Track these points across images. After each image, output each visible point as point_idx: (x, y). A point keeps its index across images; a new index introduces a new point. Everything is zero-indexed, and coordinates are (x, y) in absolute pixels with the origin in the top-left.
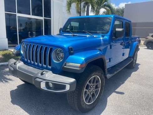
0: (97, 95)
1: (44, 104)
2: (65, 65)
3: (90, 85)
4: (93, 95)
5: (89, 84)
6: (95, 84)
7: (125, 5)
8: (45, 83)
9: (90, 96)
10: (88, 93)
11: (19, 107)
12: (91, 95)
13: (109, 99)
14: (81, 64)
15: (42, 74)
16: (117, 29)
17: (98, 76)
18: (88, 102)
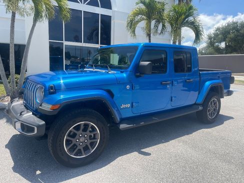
0: (93, 148)
3: (77, 133)
5: (75, 131)
6: (88, 133)
8: (20, 124)
9: (80, 147)
10: (74, 142)
14: (53, 105)
17: (92, 124)
18: (75, 155)
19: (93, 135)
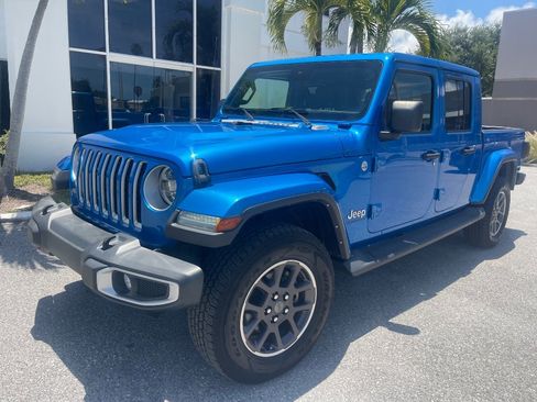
0: (300, 328)
1: (128, 346)
2: (175, 221)
3: (270, 291)
4: (285, 328)
5: (264, 287)
6: (292, 290)
7: (505, 14)
8: (110, 275)
9: (273, 329)
10: (261, 316)
11: (50, 349)
12: (277, 326)
13: (353, 346)
14: (223, 219)
15: (106, 246)
16: (399, 104)
17: (301, 264)
18: (262, 351)
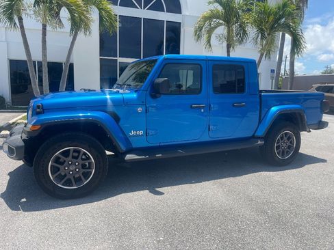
0: (87, 180)
3: (66, 159)
5: (63, 157)
6: (81, 161)
9: (69, 176)
12: (72, 176)
17: (83, 149)
18: (63, 185)
19: (87, 164)
